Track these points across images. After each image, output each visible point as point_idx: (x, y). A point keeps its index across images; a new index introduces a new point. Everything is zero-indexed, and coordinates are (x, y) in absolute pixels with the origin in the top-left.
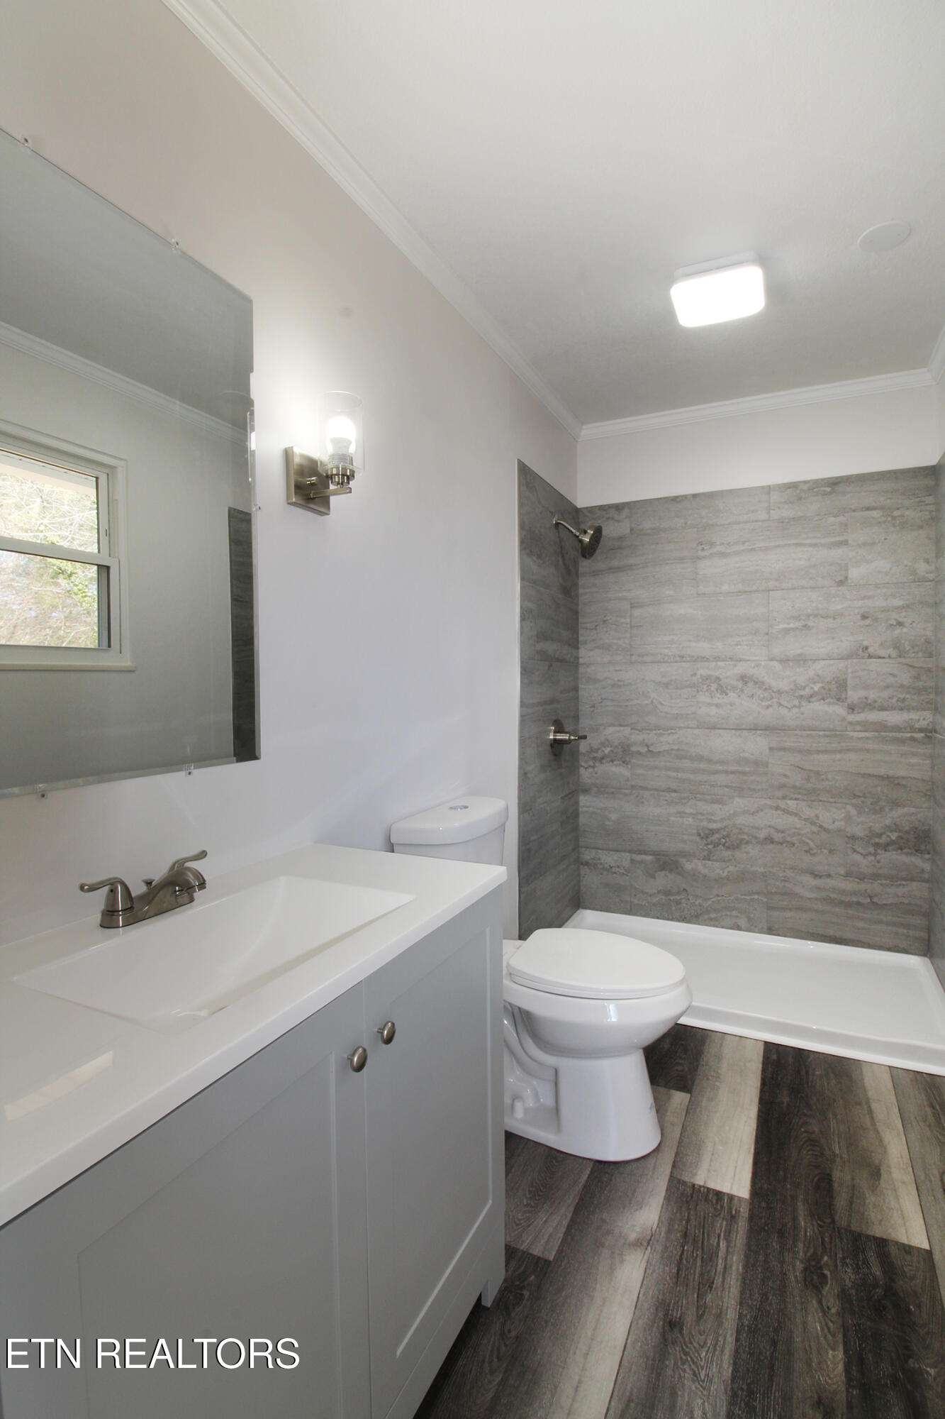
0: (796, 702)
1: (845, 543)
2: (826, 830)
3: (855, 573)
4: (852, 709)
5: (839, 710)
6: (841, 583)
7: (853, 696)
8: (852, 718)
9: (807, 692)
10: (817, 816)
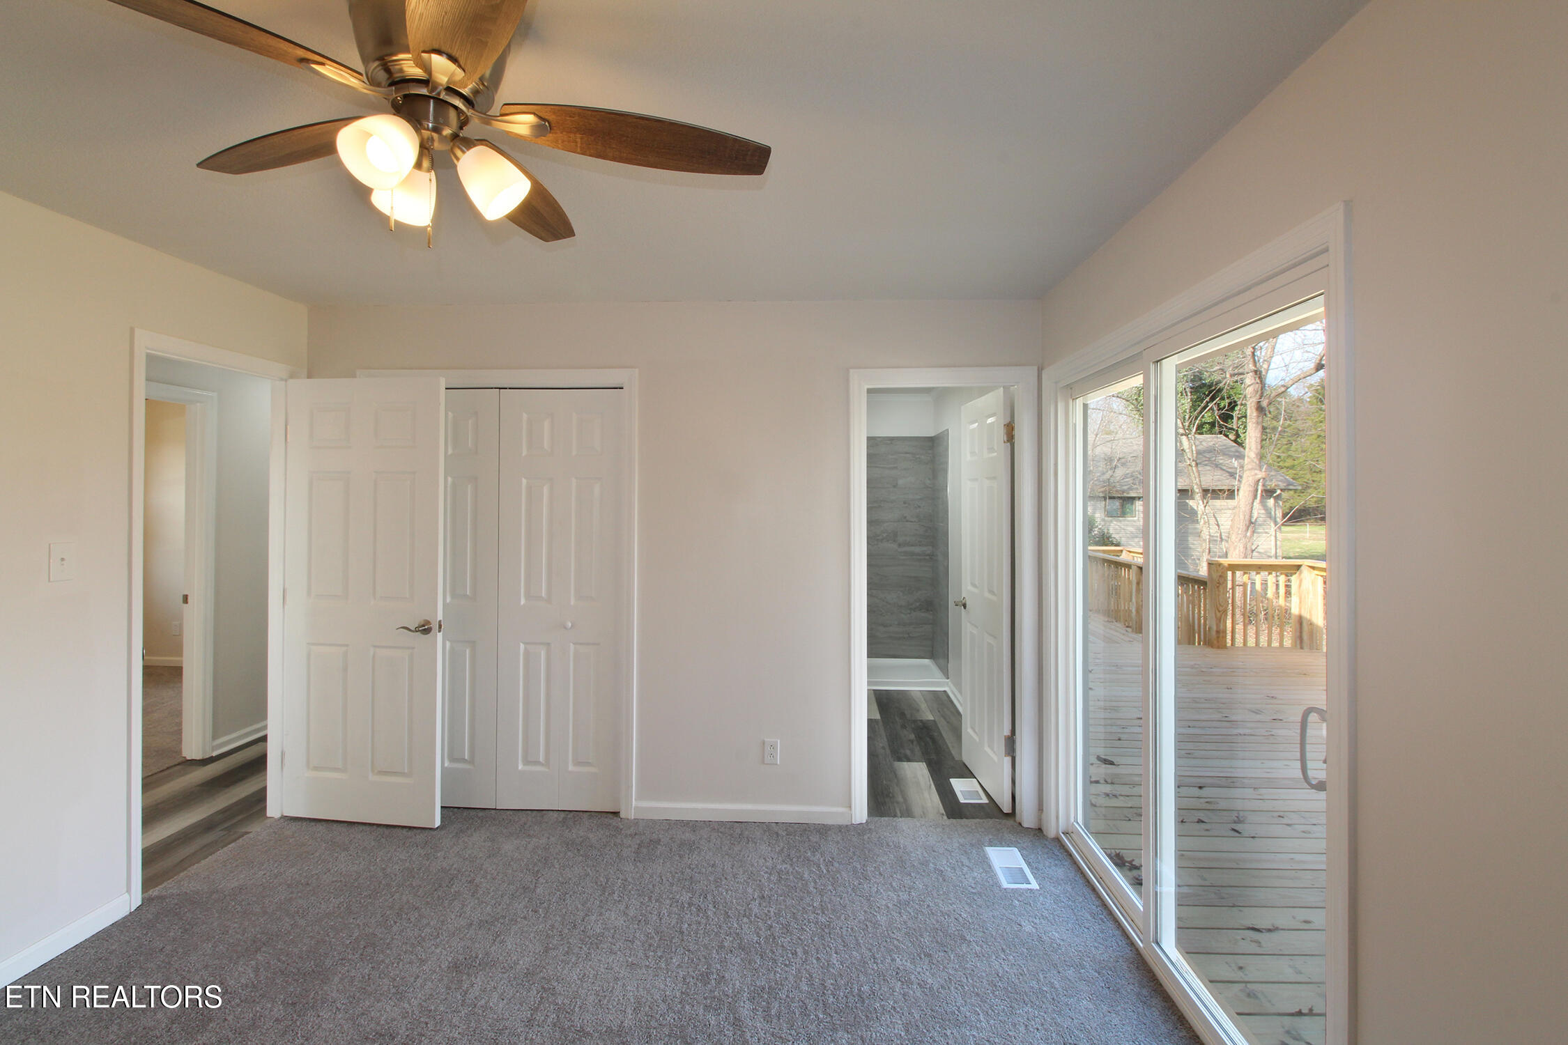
0: (876, 543)
1: (896, 468)
2: (890, 604)
3: (901, 482)
4: (900, 545)
5: (894, 546)
6: (894, 487)
7: (901, 539)
8: (900, 550)
9: (880, 538)
10: (885, 598)
